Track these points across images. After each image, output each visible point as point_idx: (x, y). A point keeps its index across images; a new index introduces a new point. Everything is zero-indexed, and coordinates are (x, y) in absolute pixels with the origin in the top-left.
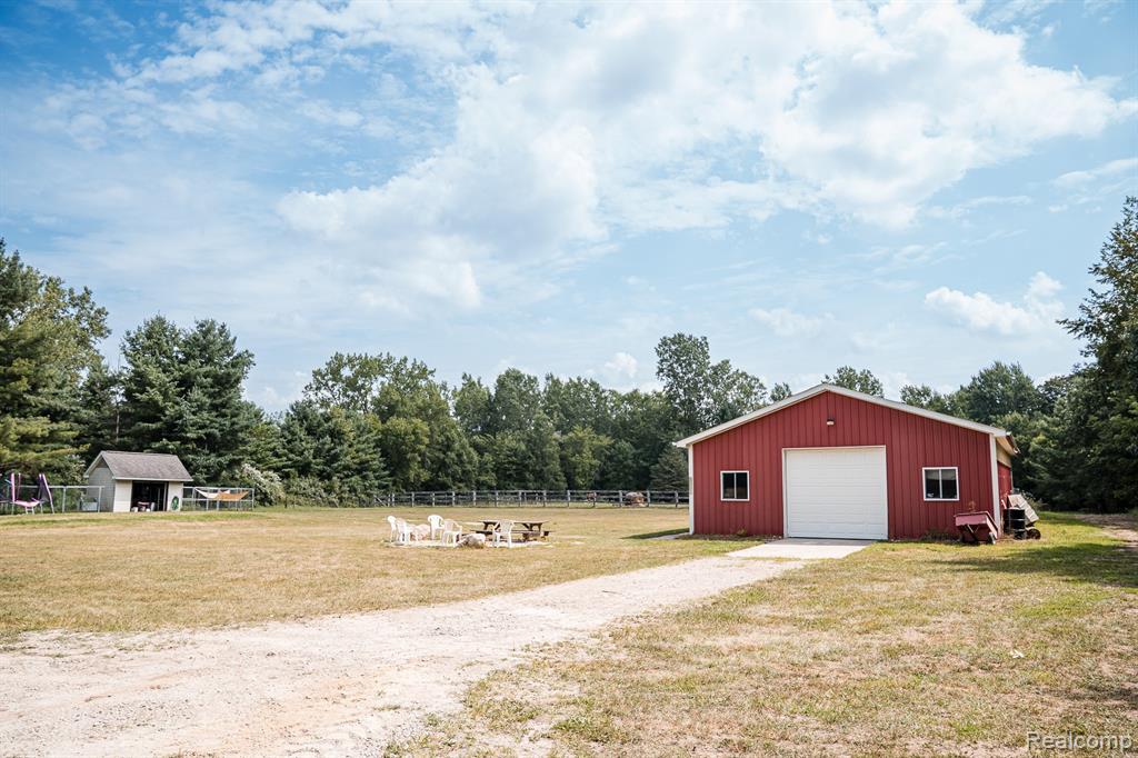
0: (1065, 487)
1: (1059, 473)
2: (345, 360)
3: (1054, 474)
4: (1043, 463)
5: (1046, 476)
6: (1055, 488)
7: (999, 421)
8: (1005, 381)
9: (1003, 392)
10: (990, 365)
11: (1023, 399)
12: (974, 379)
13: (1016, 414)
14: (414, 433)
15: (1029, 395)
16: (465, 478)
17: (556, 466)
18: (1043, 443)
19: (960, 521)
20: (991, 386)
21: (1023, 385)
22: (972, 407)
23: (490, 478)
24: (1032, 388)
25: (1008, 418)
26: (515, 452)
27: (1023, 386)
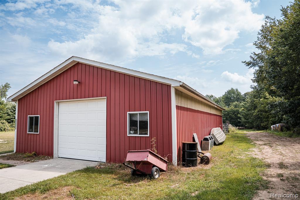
0: (248, 122)
1: (247, 118)
3: (245, 119)
4: (243, 115)
5: (243, 119)
6: (246, 123)
7: (232, 104)
8: (234, 93)
9: (233, 96)
10: (230, 89)
11: (239, 98)
12: (226, 93)
13: (236, 102)
15: (240, 97)
18: (243, 110)
20: (230, 94)
22: (225, 100)
24: (241, 95)
25: (234, 103)
27: (239, 95)
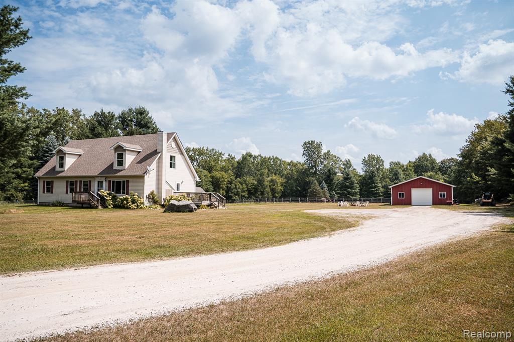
2: (191, 149)
11: (434, 167)
14: (223, 178)
15: (436, 165)
16: (237, 194)
17: (268, 189)
19: (447, 202)
21: (433, 162)
23: (246, 194)
26: (253, 184)
